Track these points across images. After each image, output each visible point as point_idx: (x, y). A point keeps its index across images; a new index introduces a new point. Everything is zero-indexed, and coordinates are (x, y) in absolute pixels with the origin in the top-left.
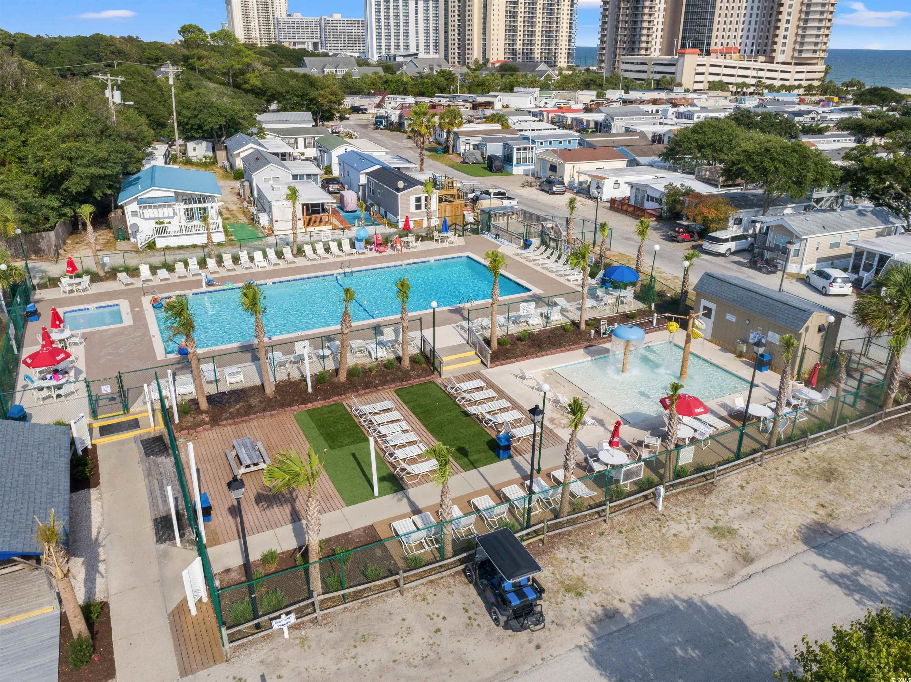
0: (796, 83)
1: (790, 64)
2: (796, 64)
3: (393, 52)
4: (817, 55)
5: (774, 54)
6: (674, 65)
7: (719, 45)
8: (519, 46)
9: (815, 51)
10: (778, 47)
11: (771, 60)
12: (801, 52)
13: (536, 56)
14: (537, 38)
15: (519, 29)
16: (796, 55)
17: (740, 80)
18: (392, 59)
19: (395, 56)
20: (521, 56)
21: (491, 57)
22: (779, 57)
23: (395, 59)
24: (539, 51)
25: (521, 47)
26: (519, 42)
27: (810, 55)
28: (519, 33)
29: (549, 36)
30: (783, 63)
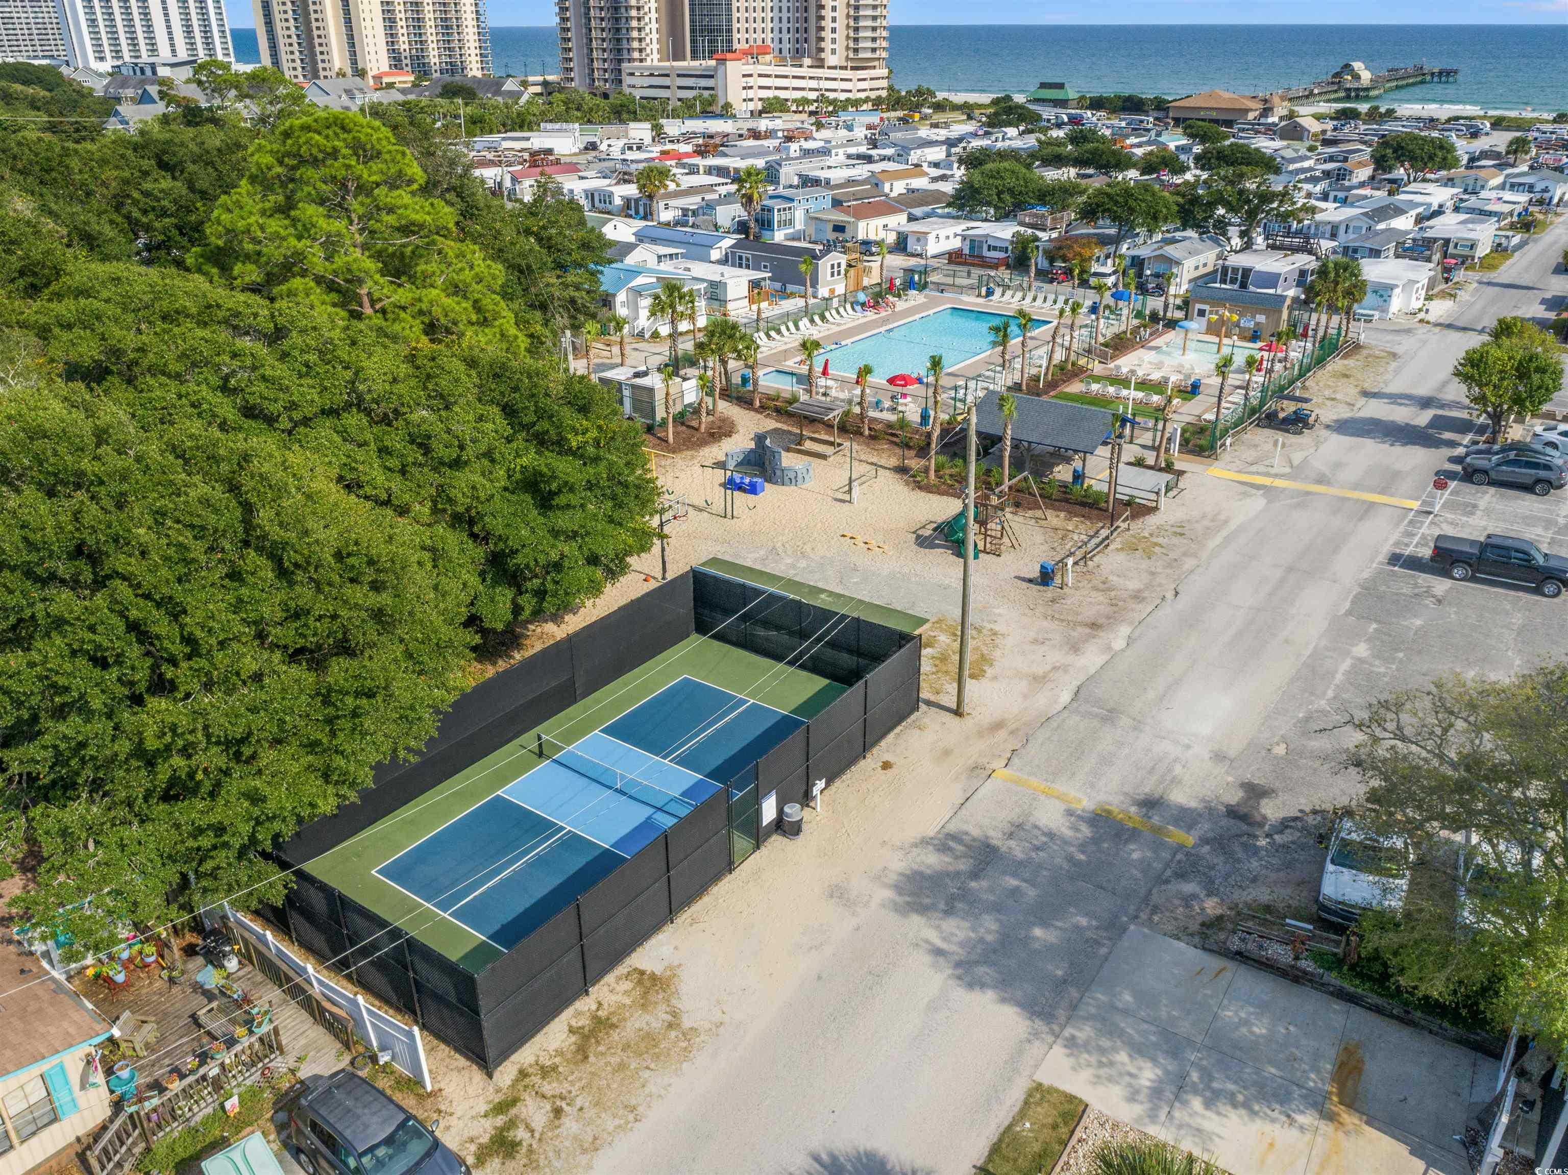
0: (863, 95)
1: (845, 68)
2: (853, 68)
3: (145, 57)
4: (877, 55)
5: (823, 55)
6: (712, 77)
7: (743, 41)
8: (403, 45)
9: (874, 50)
10: (827, 45)
11: (820, 64)
12: (856, 50)
13: (433, 61)
14: (429, 31)
15: (399, 16)
16: (851, 55)
17: (798, 95)
18: (148, 72)
19: (153, 67)
20: (408, 61)
21: (369, 66)
22: (832, 60)
23: (154, 72)
24: (436, 53)
25: (407, 46)
26: (402, 39)
27: (869, 55)
28: (400, 23)
29: (447, 27)
30: (835, 68)
